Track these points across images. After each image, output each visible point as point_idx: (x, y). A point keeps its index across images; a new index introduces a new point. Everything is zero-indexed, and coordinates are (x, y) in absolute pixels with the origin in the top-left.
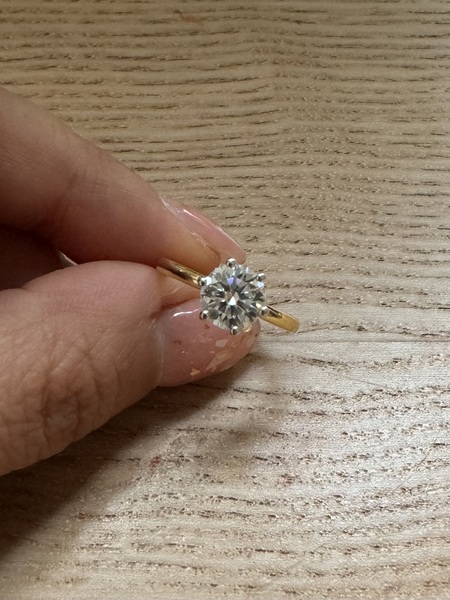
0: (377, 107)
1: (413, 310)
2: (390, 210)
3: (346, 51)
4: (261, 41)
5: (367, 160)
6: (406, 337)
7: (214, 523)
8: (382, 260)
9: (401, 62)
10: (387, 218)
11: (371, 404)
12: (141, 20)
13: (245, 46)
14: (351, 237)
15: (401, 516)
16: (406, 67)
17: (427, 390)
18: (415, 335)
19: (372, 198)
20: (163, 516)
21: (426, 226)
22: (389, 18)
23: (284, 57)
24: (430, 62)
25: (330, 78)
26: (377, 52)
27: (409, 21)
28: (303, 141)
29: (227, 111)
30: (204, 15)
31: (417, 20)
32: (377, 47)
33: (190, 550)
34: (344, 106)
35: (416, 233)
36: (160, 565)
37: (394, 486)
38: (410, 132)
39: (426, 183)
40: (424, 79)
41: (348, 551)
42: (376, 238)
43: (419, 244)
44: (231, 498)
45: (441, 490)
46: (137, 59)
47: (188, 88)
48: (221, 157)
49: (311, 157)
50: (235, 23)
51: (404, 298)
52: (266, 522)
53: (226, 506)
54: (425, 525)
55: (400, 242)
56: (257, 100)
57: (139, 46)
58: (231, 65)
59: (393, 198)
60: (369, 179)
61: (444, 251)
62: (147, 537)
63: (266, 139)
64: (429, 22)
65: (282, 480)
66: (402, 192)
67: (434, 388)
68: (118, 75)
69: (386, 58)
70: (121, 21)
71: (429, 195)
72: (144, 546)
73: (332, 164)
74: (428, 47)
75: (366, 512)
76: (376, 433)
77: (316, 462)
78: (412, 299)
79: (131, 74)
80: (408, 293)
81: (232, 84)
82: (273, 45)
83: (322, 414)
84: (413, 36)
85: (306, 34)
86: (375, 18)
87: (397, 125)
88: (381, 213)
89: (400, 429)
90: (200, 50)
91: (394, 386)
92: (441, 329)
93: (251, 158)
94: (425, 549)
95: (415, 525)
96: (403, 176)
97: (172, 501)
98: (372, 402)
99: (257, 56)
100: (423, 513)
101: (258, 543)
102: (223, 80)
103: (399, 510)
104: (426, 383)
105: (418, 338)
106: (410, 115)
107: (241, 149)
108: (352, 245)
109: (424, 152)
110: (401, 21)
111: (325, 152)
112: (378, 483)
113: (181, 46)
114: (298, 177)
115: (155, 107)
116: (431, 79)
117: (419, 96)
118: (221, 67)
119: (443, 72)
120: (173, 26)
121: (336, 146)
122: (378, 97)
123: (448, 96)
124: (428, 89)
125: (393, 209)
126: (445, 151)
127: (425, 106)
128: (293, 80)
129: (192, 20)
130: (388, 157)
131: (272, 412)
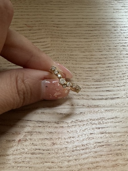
0: (77, 49)
1: (86, 100)
2: (80, 75)
3: (70, 34)
4: (48, 32)
5: (74, 62)
6: (84, 107)
7: (35, 156)
9: (83, 37)
10: (79, 77)
11: (75, 124)
12: (16, 27)
13: (43, 34)
15: (82, 152)
16: (85, 38)
17: (89, 120)
19: (75, 72)
20: (21, 155)
21: (89, 79)
22: (80, 26)
23: (53, 36)
24: (91, 37)
25: (65, 41)
26: (77, 35)
27: (86, 27)
28: (58, 58)
30: (32, 25)
31: (87, 27)
32: (77, 33)
33: (28, 163)
34: (68, 48)
35: (87, 80)
36: (20, 167)
37: (80, 144)
38: (85, 55)
39: (89, 68)
40: (89, 41)
41: (69, 161)
43: (87, 83)
44: (39, 149)
45: (92, 145)
50: (41, 28)
51: (83, 97)
52: (48, 155)
53: (38, 151)
54: (88, 154)
55: (82, 83)
56: (46, 47)
58: (40, 38)
59: (80, 72)
60: (75, 67)
61: (93, 85)
62: (17, 160)
64: (90, 27)
65: (52, 144)
66: (83, 70)
67: (91, 119)
69: (79, 36)
71: (90, 71)
72: (16, 162)
73: (65, 63)
74: (90, 33)
75: (73, 151)
76: (76, 131)
77: (61, 139)
78: (85, 97)
80: (84, 96)
81: (40, 43)
82: (51, 33)
83: (62, 127)
84: (86, 31)
85: (59, 30)
86: (77, 26)
87: (82, 53)
88: (78, 76)
89: (82, 130)
90: (32, 35)
91: (81, 119)
92: (93, 104)
94: (88, 160)
95: (85, 154)
96: (83, 66)
97: (24, 150)
98: (75, 123)
99: (47, 36)
100: (87, 151)
101: (46, 160)
102: (38, 42)
103: (81, 150)
104: (88, 118)
105: (87, 107)
106: (85, 51)
109: (89, 60)
110: (83, 27)
111: (64, 60)
112: (76, 144)
113: (27, 33)
116: (91, 42)
117: (88, 46)
118: (37, 39)
119: (94, 40)
120: (25, 28)
121: (66, 59)
122: (77, 46)
123: (95, 46)
124: (90, 44)
125: (81, 75)
126: (94, 60)
127: (89, 48)
128: (56, 42)
129: (30, 27)
130: (79, 61)
131: (49, 127)
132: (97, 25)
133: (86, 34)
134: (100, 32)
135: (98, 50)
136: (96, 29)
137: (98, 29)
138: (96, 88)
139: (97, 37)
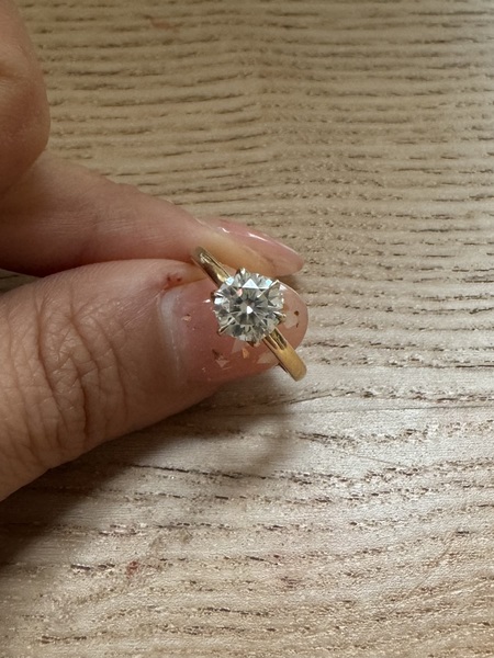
0: (380, 127)
1: (428, 369)
2: (397, 249)
3: (344, 60)
4: (246, 50)
5: (369, 190)
6: (421, 403)
7: (204, 641)
8: (390, 310)
9: (404, 72)
10: (394, 259)
11: (383, 486)
12: (106, 28)
13: (226, 57)
14: (354, 283)
16: (411, 78)
18: (431, 400)
19: (377, 236)
20: (142, 636)
21: (440, 267)
22: (390, 20)
23: (270, 69)
24: (440, 72)
25: (326, 93)
26: (378, 61)
27: (414, 24)
28: (296, 169)
29: (209, 135)
30: (177, 20)
31: (422, 23)
32: (377, 55)
34: (341, 126)
35: (429, 276)
37: (412, 586)
38: (417, 156)
39: (438, 216)
40: (432, 92)
42: (383, 284)
43: (433, 290)
44: (222, 610)
46: (103, 74)
47: (162, 109)
48: (201, 190)
49: (307, 188)
50: (213, 30)
51: (416, 355)
52: (264, 638)
53: (216, 620)
55: (410, 287)
56: (242, 122)
57: (104, 59)
58: (211, 80)
59: (401, 235)
60: (373, 213)
61: (461, 298)
63: (254, 167)
64: (436, 25)
65: (281, 584)
66: (411, 227)
67: (455, 464)
68: (81, 94)
69: (388, 68)
70: (82, 29)
71: (442, 231)
73: (329, 196)
74: (436, 55)
75: (380, 619)
76: (389, 522)
77: (320, 561)
78: (425, 356)
79: (96, 93)
80: (421, 349)
82: (258, 55)
83: (327, 500)
84: (418, 42)
85: (297, 42)
86: (374, 21)
87: (403, 148)
88: (387, 253)
90: (174, 63)
91: (409, 463)
92: (460, 391)
93: (236, 191)
95: (438, 633)
96: (411, 208)
97: (153, 615)
98: (383, 483)
99: (241, 69)
102: (203, 99)
103: (418, 615)
104: (445, 458)
105: (434, 404)
106: (416, 135)
107: (225, 181)
108: (356, 293)
109: (434, 179)
110: (403, 25)
111: (322, 181)
112: (392, 583)
113: (153, 58)
114: (292, 213)
115: (124, 132)
116: (439, 93)
117: (427, 111)
118: (200, 82)
119: (453, 84)
120: (144, 34)
121: (334, 175)
122: (381, 115)
123: (459, 111)
124: (436, 105)
125: (401, 249)
126: (458, 178)
127: (433, 124)
128: (283, 97)
129: (166, 26)
130: (393, 186)
131: (268, 501)
132: (462, 17)
133: (415, 55)
134: (482, 46)
135: (477, 133)
136: (459, 32)
137: (470, 35)
138: (475, 311)
139: (466, 71)
